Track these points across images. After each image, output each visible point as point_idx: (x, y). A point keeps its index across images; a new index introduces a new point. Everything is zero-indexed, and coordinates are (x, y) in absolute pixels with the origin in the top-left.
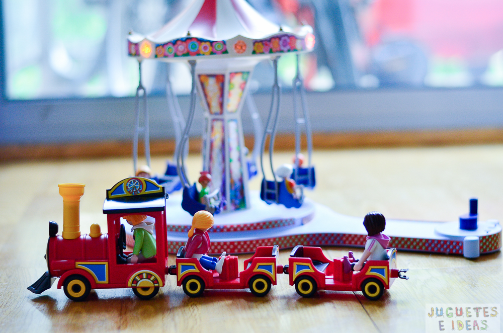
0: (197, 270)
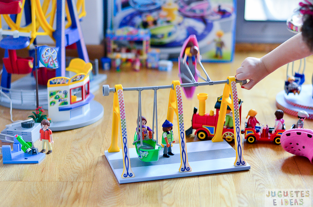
0: (253, 133)
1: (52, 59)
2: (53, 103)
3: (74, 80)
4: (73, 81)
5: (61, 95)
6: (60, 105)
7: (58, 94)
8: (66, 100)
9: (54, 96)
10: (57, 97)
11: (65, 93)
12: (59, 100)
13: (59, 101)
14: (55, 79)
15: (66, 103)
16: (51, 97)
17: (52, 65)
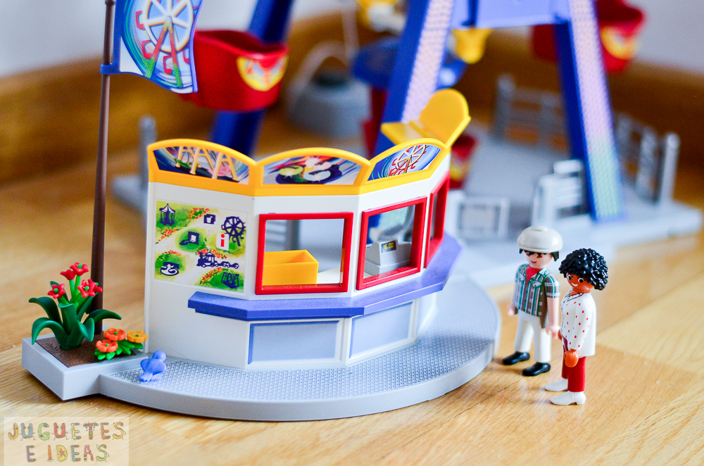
1: (173, 45)
2: (169, 265)
3: (288, 172)
4: (282, 180)
5: (213, 235)
6: (204, 282)
7: (197, 225)
8: (234, 265)
9: (179, 233)
10: (193, 238)
11: (235, 229)
12: (198, 257)
13: (201, 263)
14: (177, 148)
15: (232, 282)
16: (165, 235)
17: (169, 72)
